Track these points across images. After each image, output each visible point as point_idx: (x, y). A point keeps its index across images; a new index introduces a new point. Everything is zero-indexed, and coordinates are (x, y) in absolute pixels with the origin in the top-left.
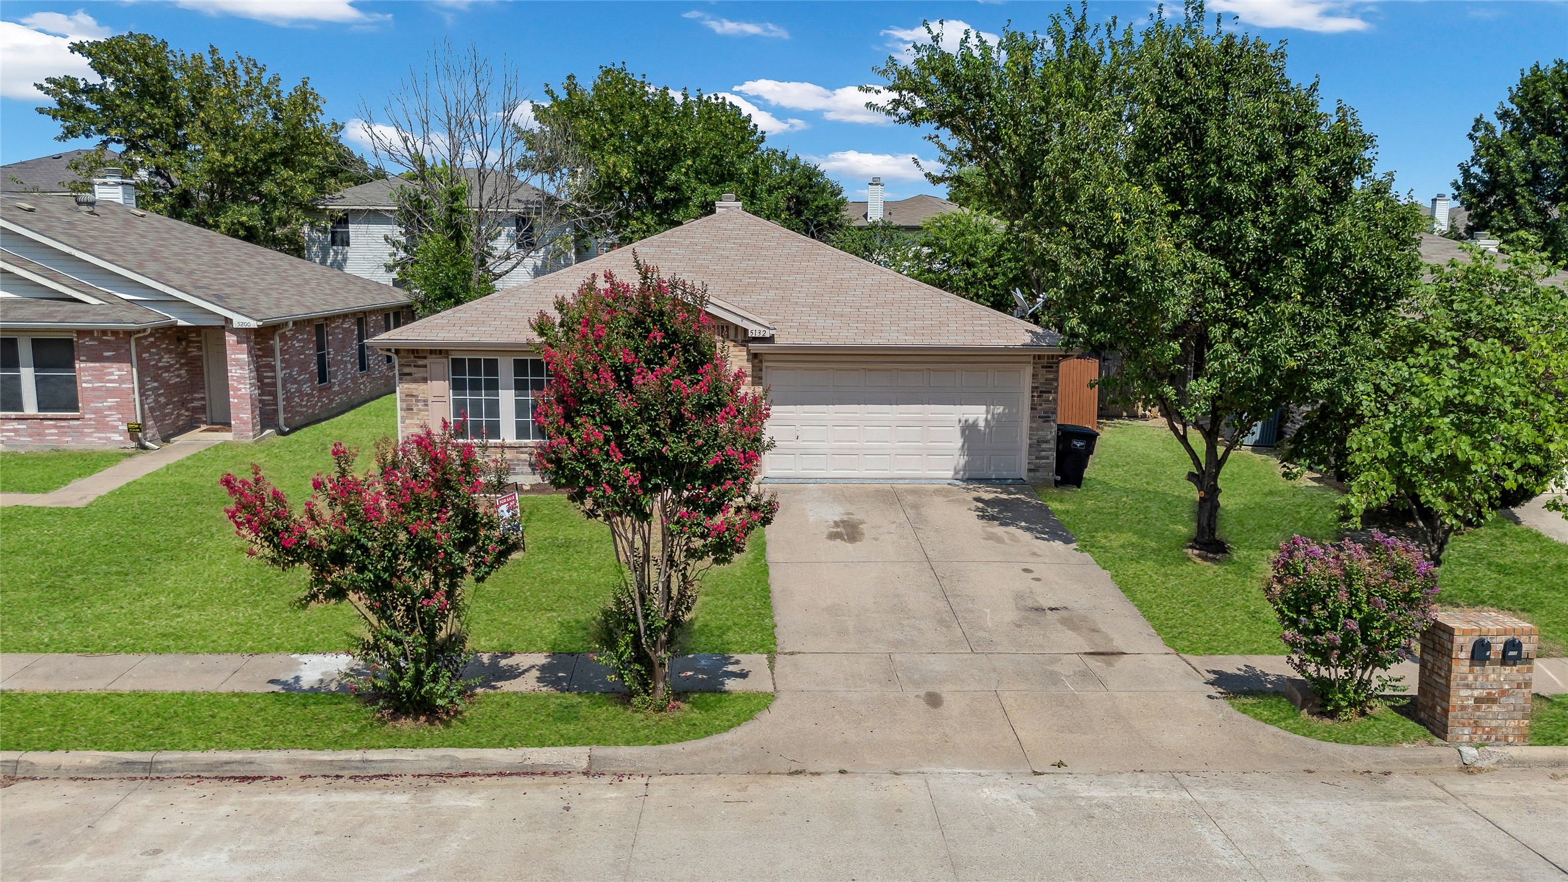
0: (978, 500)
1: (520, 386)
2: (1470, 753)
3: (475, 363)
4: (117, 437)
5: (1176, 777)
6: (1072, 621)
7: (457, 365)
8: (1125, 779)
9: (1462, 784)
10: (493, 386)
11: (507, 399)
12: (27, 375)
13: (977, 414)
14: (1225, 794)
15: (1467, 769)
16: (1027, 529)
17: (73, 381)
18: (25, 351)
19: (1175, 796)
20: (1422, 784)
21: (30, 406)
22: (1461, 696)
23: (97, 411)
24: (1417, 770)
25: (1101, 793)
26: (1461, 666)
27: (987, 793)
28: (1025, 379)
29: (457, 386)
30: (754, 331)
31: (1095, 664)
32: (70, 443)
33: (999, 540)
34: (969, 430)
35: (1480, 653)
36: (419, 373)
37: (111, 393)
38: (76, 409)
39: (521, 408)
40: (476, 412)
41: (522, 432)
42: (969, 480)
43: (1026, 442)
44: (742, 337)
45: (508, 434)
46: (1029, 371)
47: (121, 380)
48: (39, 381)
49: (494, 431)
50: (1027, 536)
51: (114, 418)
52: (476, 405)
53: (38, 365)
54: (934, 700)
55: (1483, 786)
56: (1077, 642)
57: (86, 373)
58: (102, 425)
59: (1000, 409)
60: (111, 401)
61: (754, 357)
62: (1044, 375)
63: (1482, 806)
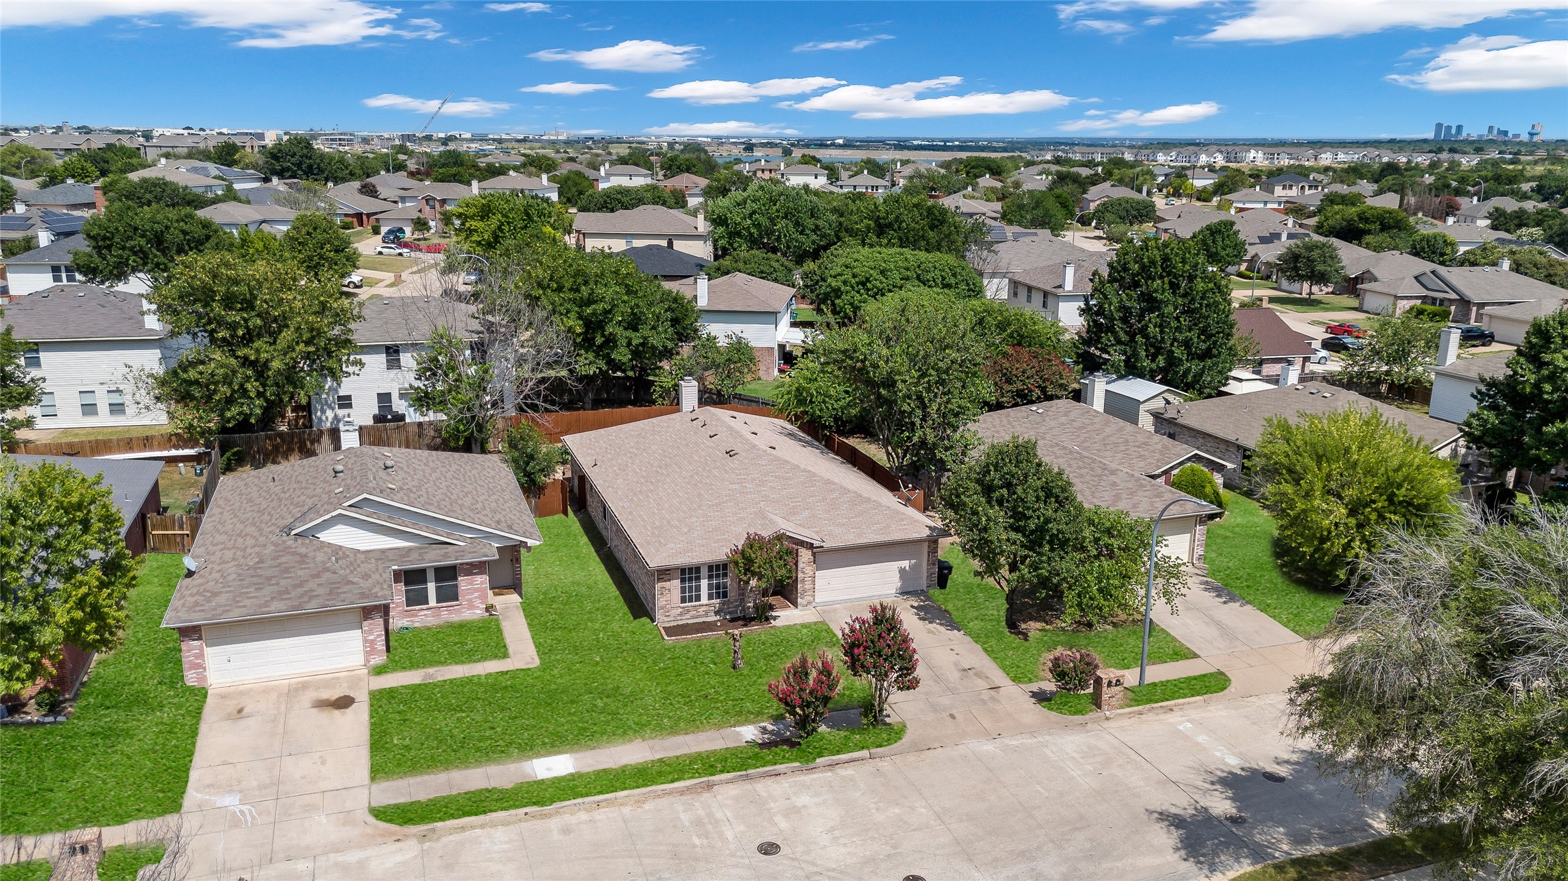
0: (912, 607)
1: (710, 577)
2: (1108, 713)
3: (690, 569)
4: (478, 612)
5: (1032, 734)
6: (979, 675)
7: (683, 571)
8: (1019, 737)
9: (1106, 724)
10: (698, 579)
11: (704, 583)
12: (431, 587)
13: (905, 564)
14: (1047, 738)
15: (1107, 719)
16: (941, 624)
17: (456, 586)
18: (431, 575)
19: (1034, 740)
20: (1096, 726)
21: (432, 602)
22: (1105, 697)
23: (470, 600)
24: (1094, 721)
25: (1014, 743)
26: (1105, 689)
27: (985, 747)
28: (925, 548)
29: (683, 581)
30: (816, 544)
31: (992, 692)
32: (455, 618)
33: (933, 633)
34: (902, 571)
35: (1110, 684)
36: (666, 577)
37: (476, 590)
38: (457, 599)
39: (710, 587)
40: (691, 590)
41: (710, 597)
42: (903, 593)
43: (925, 575)
44: (810, 546)
45: (704, 599)
46: (926, 544)
47: (482, 583)
48: (437, 588)
49: (698, 598)
50: (942, 629)
51: (477, 603)
52: (690, 588)
53: (437, 580)
54: (952, 716)
55: (1112, 724)
56: (982, 684)
57: (463, 582)
58: (471, 606)
59: (913, 561)
60: (476, 594)
61: (814, 554)
62: (933, 546)
63: (1112, 731)
